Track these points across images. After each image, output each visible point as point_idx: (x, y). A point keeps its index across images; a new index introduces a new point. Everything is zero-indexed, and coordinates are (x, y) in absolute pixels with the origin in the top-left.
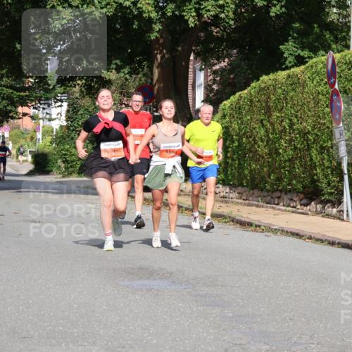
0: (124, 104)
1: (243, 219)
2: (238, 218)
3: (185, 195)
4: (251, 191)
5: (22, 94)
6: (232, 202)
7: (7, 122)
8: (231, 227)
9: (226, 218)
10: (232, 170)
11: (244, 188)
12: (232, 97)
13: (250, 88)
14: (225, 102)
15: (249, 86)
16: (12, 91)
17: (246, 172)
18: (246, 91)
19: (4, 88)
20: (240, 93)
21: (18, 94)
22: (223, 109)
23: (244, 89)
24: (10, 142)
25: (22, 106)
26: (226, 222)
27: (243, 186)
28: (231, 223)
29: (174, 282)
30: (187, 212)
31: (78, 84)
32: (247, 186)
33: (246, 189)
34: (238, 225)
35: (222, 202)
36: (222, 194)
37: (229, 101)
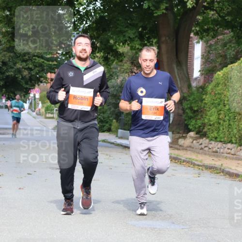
0: (135, 72)
1: (232, 171)
2: (227, 170)
3: (183, 149)
4: (239, 148)
5: (51, 63)
6: (223, 157)
7: (39, 85)
8: (222, 177)
9: (217, 169)
10: (223, 129)
11: (233, 145)
12: (225, 69)
13: (240, 61)
14: (219, 73)
15: (239, 60)
16: (43, 60)
17: (235, 131)
18: (236, 64)
19: (37, 58)
20: (231, 65)
21: (48, 63)
22: (217, 79)
23: (235, 62)
24: (40, 102)
25: (51, 73)
26: (218, 173)
27: (232, 143)
28: (222, 174)
29: (174, 223)
30: (184, 163)
31: (97, 57)
32: (236, 143)
33: (235, 145)
34: (227, 176)
35: (214, 156)
36: (214, 150)
37: (222, 71)
